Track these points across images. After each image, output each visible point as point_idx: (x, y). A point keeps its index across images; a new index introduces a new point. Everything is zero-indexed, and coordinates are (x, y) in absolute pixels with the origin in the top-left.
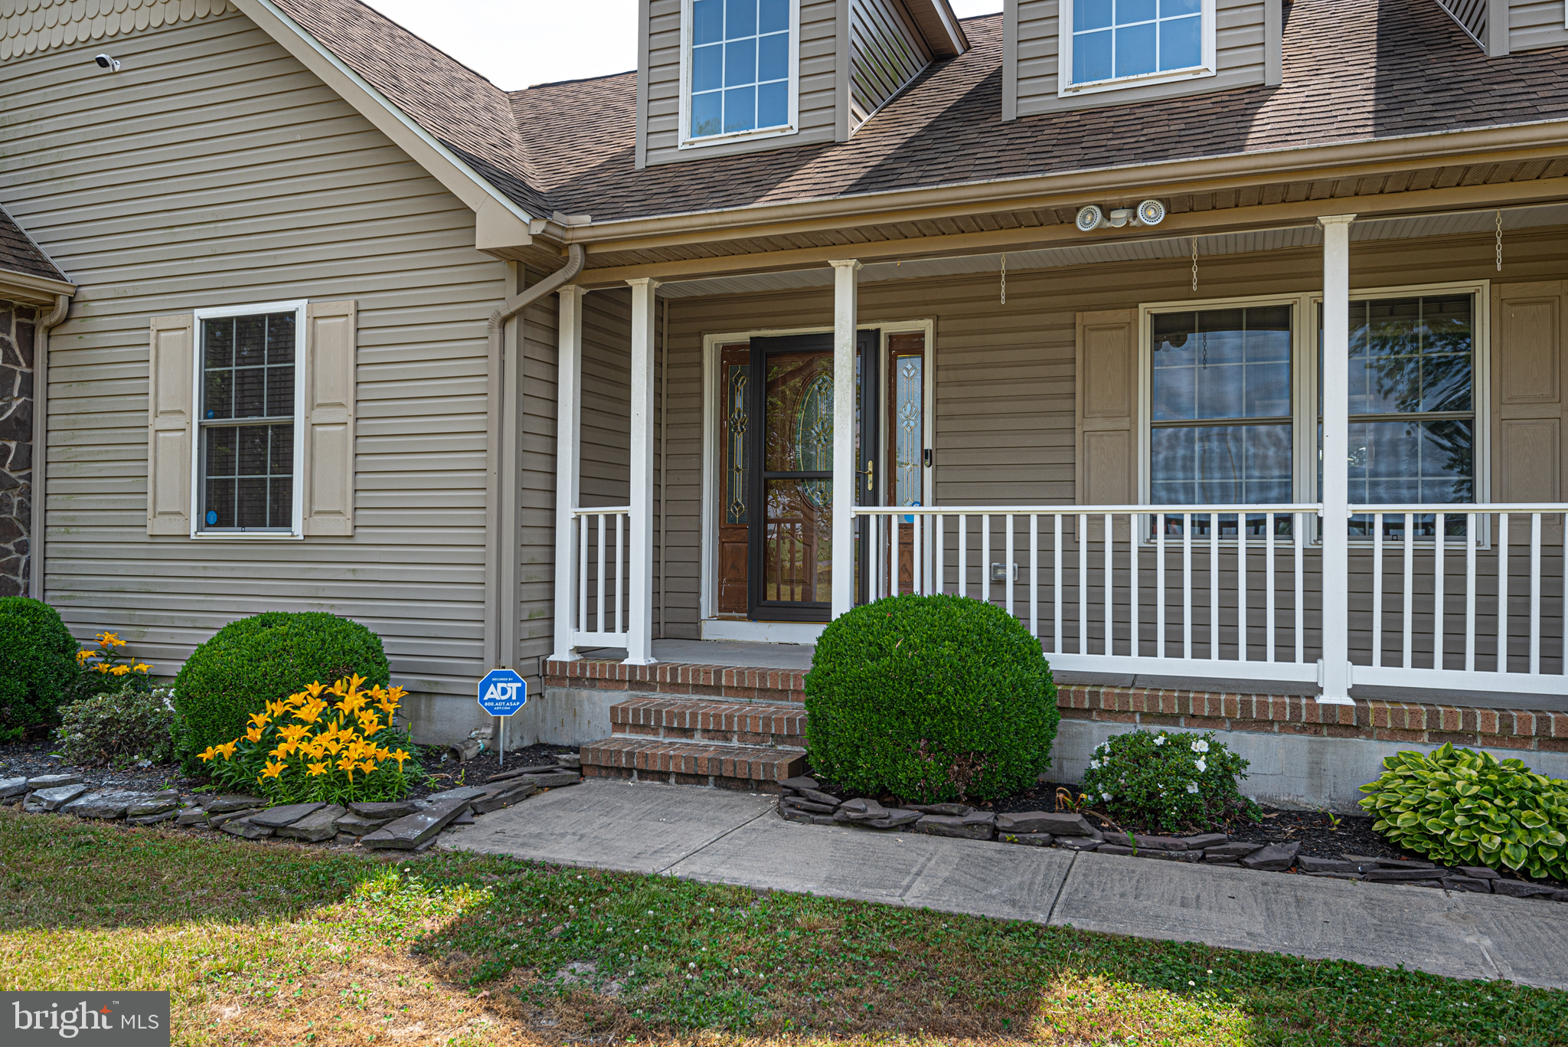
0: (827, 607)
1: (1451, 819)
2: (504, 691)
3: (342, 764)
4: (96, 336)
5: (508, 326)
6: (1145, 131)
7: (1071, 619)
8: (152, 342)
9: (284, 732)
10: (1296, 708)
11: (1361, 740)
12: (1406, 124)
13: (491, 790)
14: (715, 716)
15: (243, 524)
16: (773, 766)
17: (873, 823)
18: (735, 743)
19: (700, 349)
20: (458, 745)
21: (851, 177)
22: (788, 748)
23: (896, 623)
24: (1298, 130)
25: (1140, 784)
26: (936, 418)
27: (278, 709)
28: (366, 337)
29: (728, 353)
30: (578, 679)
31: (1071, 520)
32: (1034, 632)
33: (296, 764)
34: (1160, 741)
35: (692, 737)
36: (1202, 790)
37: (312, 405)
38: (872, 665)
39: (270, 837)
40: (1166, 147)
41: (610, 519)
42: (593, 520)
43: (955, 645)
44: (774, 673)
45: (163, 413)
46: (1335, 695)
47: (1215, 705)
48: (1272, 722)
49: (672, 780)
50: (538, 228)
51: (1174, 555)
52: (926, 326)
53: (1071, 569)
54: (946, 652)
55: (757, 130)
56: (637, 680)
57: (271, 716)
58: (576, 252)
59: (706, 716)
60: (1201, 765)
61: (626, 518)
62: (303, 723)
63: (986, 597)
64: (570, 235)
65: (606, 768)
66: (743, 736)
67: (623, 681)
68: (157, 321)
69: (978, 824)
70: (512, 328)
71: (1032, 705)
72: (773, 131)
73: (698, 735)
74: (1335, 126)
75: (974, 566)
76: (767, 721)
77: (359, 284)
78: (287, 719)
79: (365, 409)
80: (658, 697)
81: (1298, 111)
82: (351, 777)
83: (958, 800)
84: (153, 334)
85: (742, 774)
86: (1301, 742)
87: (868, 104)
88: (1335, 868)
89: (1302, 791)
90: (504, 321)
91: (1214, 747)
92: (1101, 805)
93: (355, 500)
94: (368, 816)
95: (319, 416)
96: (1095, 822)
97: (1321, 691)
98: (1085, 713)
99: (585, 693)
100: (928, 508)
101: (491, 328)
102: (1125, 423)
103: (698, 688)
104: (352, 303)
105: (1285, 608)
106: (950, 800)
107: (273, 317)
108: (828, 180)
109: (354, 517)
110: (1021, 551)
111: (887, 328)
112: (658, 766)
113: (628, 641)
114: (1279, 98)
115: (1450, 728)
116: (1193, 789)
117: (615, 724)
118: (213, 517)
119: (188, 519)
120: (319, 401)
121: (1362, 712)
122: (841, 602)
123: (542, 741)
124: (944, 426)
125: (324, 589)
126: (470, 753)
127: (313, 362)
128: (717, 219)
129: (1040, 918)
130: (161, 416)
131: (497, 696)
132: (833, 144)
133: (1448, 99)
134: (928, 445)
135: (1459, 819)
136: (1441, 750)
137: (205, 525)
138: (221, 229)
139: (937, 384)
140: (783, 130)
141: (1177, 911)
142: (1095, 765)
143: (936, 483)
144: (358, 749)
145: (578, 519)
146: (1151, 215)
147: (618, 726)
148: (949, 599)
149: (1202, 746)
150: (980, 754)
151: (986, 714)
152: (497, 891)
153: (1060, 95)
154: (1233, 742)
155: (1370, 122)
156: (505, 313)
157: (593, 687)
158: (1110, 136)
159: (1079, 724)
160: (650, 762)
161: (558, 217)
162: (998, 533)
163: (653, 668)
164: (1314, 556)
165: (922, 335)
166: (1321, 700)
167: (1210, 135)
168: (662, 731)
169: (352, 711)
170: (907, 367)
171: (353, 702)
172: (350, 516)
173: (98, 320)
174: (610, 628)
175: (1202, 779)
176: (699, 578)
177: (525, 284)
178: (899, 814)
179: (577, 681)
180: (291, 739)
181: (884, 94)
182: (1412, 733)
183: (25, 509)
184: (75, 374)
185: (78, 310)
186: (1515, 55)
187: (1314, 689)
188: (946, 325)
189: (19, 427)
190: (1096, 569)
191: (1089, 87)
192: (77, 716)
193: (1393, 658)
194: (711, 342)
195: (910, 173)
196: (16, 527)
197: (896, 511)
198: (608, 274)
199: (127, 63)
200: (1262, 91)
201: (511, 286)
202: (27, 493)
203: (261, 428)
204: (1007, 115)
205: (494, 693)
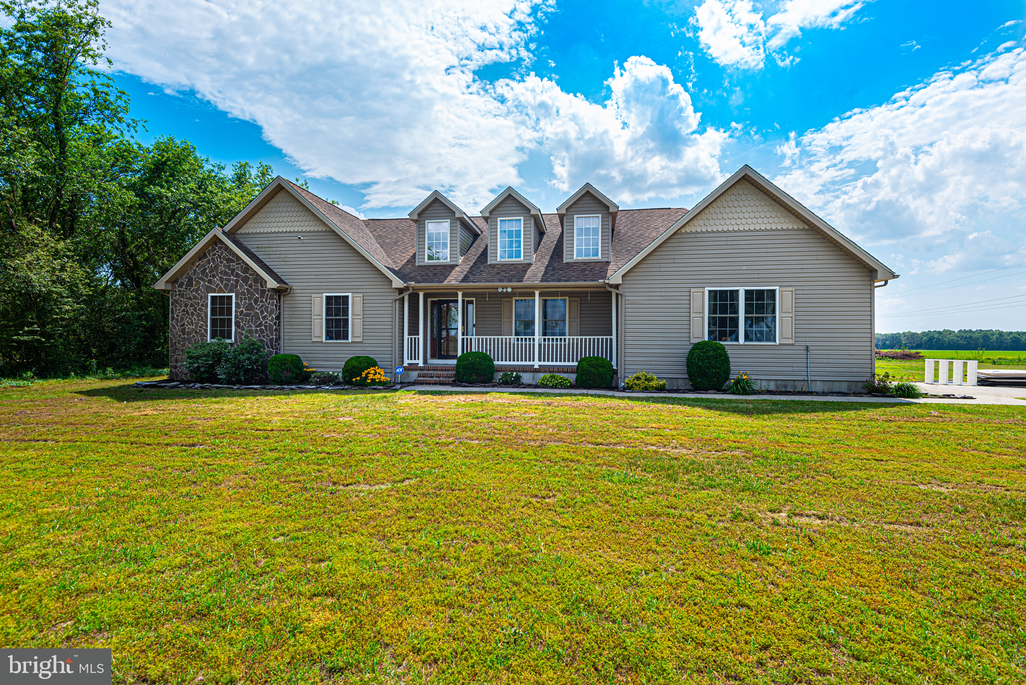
0: (457, 356)
3: (381, 380)
4: (297, 298)
6: (510, 273)
7: (498, 358)
8: (312, 300)
9: (369, 375)
10: (531, 369)
11: (540, 373)
12: (545, 279)
14: (438, 374)
15: (336, 339)
16: (449, 381)
17: (467, 386)
18: (441, 378)
19: (427, 301)
20: (392, 379)
21: (461, 277)
22: (451, 379)
23: (469, 357)
24: (531, 278)
25: (506, 379)
26: (476, 318)
28: (365, 301)
29: (432, 302)
31: (502, 339)
32: (492, 357)
33: (373, 380)
34: (509, 374)
35: (433, 378)
36: (514, 379)
37: (353, 315)
38: (466, 362)
40: (513, 278)
41: (415, 338)
42: (411, 338)
43: (480, 359)
44: (447, 367)
46: (536, 367)
47: (519, 369)
48: (527, 371)
49: (431, 385)
50: (405, 285)
51: (518, 344)
52: (474, 299)
54: (478, 360)
55: (441, 260)
56: (421, 369)
57: (366, 372)
58: (411, 289)
59: (436, 374)
60: (515, 376)
61: (418, 338)
62: (372, 374)
63: (484, 352)
64: (410, 285)
66: (443, 377)
67: (418, 369)
68: (314, 295)
69: (482, 385)
70: (397, 302)
71: (491, 369)
72: (444, 261)
73: (435, 377)
74: (536, 277)
75: (482, 347)
76: (447, 375)
77: (364, 290)
78: (369, 373)
79: (365, 316)
80: (425, 372)
81: (533, 272)
82: (383, 382)
84: (312, 298)
85: (444, 382)
86: (531, 374)
87: (462, 255)
89: (530, 381)
91: (517, 374)
92: (500, 382)
93: (363, 334)
94: (388, 386)
95: (354, 317)
96: (499, 385)
98: (499, 371)
100: (474, 337)
101: (393, 302)
102: (510, 320)
103: (433, 370)
104: (362, 295)
105: (530, 355)
106: (479, 382)
107: (343, 296)
108: (457, 277)
110: (494, 344)
111: (466, 299)
112: (429, 382)
113: (419, 362)
114: (532, 268)
115: (551, 371)
118: (328, 338)
119: (322, 338)
120: (355, 314)
121: (540, 369)
122: (459, 354)
123: (402, 381)
124: (478, 319)
125: (359, 352)
126: (394, 380)
127: (353, 306)
128: (438, 285)
130: (315, 316)
132: (457, 266)
133: (554, 273)
134: (474, 323)
136: (549, 374)
137: (326, 339)
139: (476, 311)
140: (447, 261)
142: (500, 377)
143: (475, 331)
144: (382, 378)
145: (408, 338)
146: (509, 290)
147: (419, 377)
148: (477, 352)
149: (515, 374)
150: (483, 376)
151: (484, 370)
153: (498, 260)
154: (521, 374)
155: (542, 278)
156: (396, 299)
157: (412, 371)
158: (505, 273)
159: (499, 373)
161: (408, 282)
163: (424, 367)
164: (534, 345)
165: (473, 301)
167: (519, 276)
168: (428, 377)
170: (470, 307)
171: (378, 371)
172: (363, 338)
173: (298, 294)
174: (415, 359)
177: (400, 294)
178: (471, 385)
179: (409, 370)
180: (371, 376)
181: (465, 251)
182: (546, 372)
183: (279, 336)
184: (291, 306)
185: (292, 292)
186: (567, 263)
187: (534, 366)
188: (478, 299)
189: (278, 318)
190: (506, 348)
191: (502, 260)
192: (315, 377)
193: (544, 361)
194: (429, 300)
195: (471, 278)
196: (278, 339)
197: (469, 337)
198: (416, 291)
199: (305, 238)
200: (530, 265)
201: (397, 294)
202: (279, 332)
203: (340, 319)
204: (489, 263)
205: (398, 370)
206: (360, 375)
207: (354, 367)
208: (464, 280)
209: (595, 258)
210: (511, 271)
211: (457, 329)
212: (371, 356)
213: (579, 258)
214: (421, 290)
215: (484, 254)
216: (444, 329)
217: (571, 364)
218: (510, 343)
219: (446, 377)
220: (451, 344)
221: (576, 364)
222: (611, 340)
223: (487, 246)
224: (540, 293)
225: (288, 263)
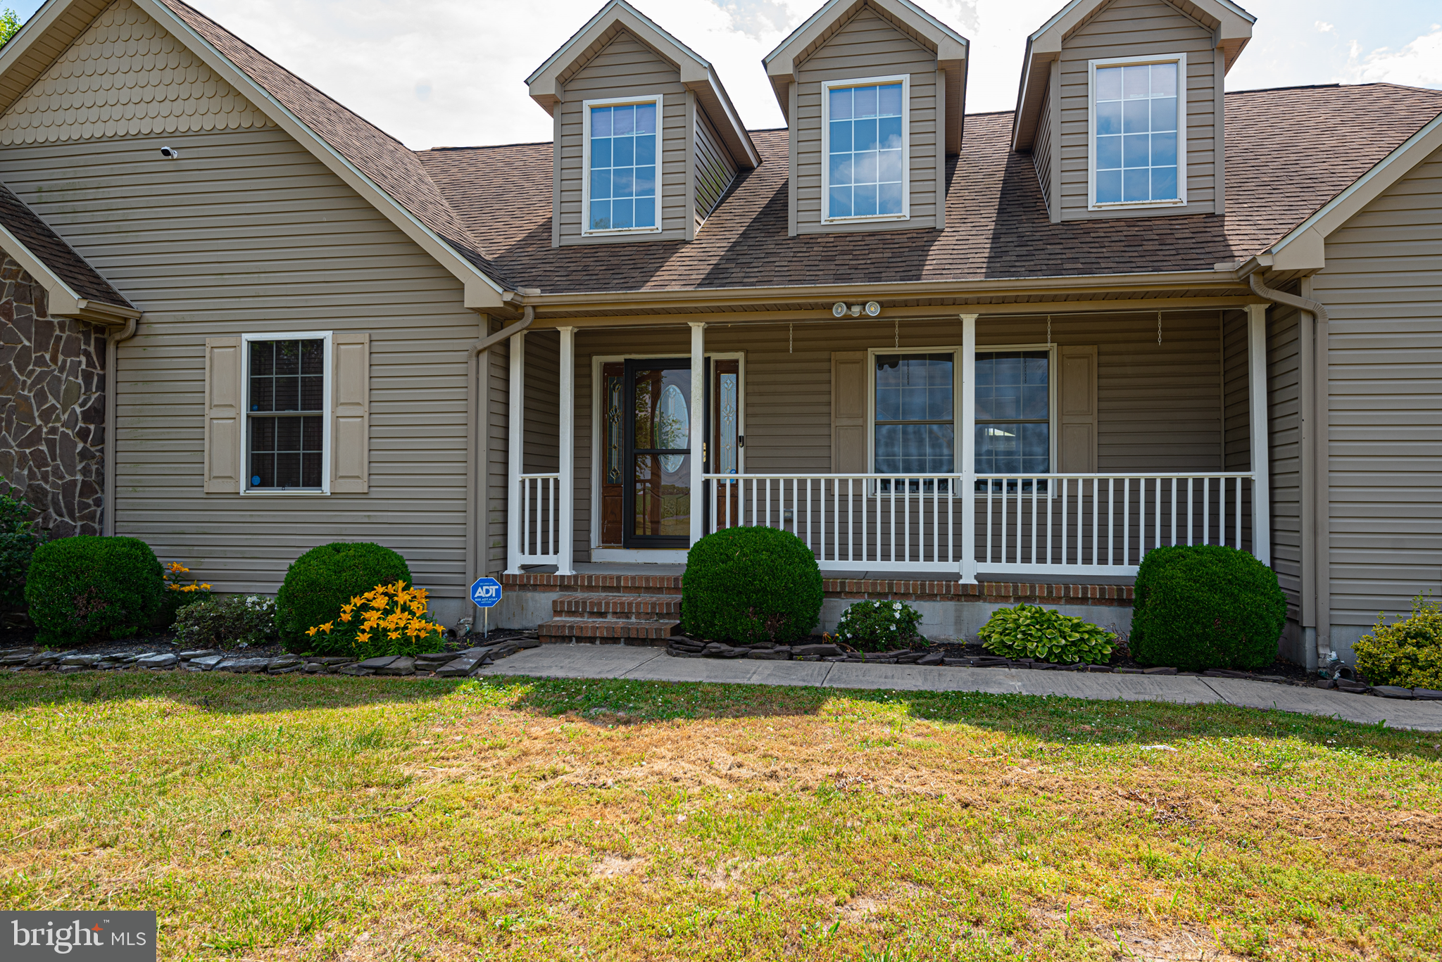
0: (687, 539)
1: (1015, 636)
2: (487, 591)
3: (409, 632)
4: (158, 349)
5: (481, 356)
6: (870, 256)
7: (830, 544)
8: (208, 355)
9: (367, 615)
10: (948, 587)
11: (980, 603)
12: (1002, 269)
13: (495, 649)
14: (621, 603)
15: (282, 484)
16: (661, 629)
17: (725, 654)
18: (633, 620)
19: (590, 366)
20: (455, 628)
21: (701, 272)
22: (667, 621)
23: (735, 542)
24: (949, 266)
25: (867, 627)
26: (746, 415)
27: (358, 601)
28: (377, 358)
29: (608, 369)
30: (525, 585)
31: (829, 483)
32: (809, 546)
33: (378, 635)
34: (877, 605)
35: (606, 617)
36: (897, 628)
37: (337, 403)
38: (723, 566)
39: (374, 674)
40: (881, 270)
41: (546, 482)
42: (533, 482)
43: (769, 554)
44: (655, 578)
45: (216, 406)
46: (968, 579)
47: (907, 586)
48: (936, 595)
49: (598, 642)
50: (508, 297)
51: (886, 502)
52: (740, 356)
53: (830, 511)
54: (764, 557)
55: (634, 228)
56: (565, 585)
57: (355, 605)
58: (529, 312)
59: (615, 604)
60: (897, 615)
61: (557, 481)
62: (378, 610)
63: (782, 527)
64: (526, 300)
65: (555, 637)
66: (638, 615)
67: (556, 586)
68: (210, 341)
69: (782, 651)
70: (484, 358)
71: (810, 587)
72: (645, 230)
73: (609, 616)
74: (968, 266)
75: (775, 511)
76: (654, 605)
77: (373, 321)
78: (365, 607)
79: (377, 407)
80: (579, 595)
81: (950, 252)
82: (414, 640)
83: (770, 641)
84: (208, 350)
85: (642, 636)
86: (951, 605)
87: (704, 213)
88: (960, 662)
89: (951, 633)
90: (479, 352)
91: (904, 607)
92: (847, 640)
93: (369, 468)
94: (433, 660)
95: (342, 411)
96: (844, 649)
97: (961, 577)
98: (837, 594)
99: (529, 594)
100: (741, 476)
101: (470, 356)
102: (860, 422)
103: (605, 589)
104: (367, 335)
105: (943, 534)
106: (766, 641)
107: (305, 343)
108: (687, 272)
109: (369, 480)
110: (802, 500)
111: (715, 356)
112: (589, 634)
113: (558, 560)
114: (943, 240)
115: (1024, 594)
116: (893, 628)
117: (555, 611)
118: (257, 480)
119: (238, 482)
120: (342, 401)
121: (981, 587)
122: (696, 535)
123: (500, 627)
124: (752, 421)
125: (346, 528)
126: (462, 633)
127: (337, 374)
128: (622, 297)
129: (818, 685)
130: (214, 409)
131: (483, 594)
132: (685, 242)
133: (1025, 253)
134: (741, 433)
135: (1019, 636)
136: (1018, 606)
137: (251, 485)
138: (263, 278)
139: (746, 394)
140: (652, 230)
141: (883, 680)
142: (843, 619)
143: (746, 458)
144: (416, 624)
145: (523, 482)
146: (873, 310)
147: (557, 613)
148: (761, 529)
149: (898, 606)
150: (782, 614)
151: (786, 592)
152: (536, 687)
153: (823, 223)
154: (914, 606)
155: (985, 265)
156: (480, 347)
157: (535, 590)
158: (851, 257)
159: (835, 601)
160: (584, 631)
161: (521, 290)
162: (788, 490)
163: (576, 577)
164: (957, 502)
165: (737, 361)
166: (961, 582)
167: (904, 264)
168: (586, 615)
169: (405, 603)
170: (727, 380)
171: (402, 598)
172: (366, 479)
173: (160, 337)
174: (545, 552)
175: (898, 622)
176: (589, 520)
177: (492, 330)
178: (738, 650)
179: (523, 587)
180: (372, 619)
181: (712, 202)
182: (1005, 598)
183: (101, 474)
184: (140, 376)
185: (144, 330)
186: (1063, 223)
187: (958, 576)
188: (752, 357)
189: (96, 414)
190: (843, 512)
191: (839, 220)
192: (189, 616)
193: (997, 558)
194: (597, 361)
195: (738, 273)
196: (93, 487)
197: (727, 477)
198: (547, 324)
199: (185, 153)
200: (934, 233)
201: (483, 330)
202: (102, 462)
203: (297, 419)
204: (792, 232)
205: (481, 592)
206: (335, 613)
207: (312, 584)
208: (709, 280)
209: (1167, 202)
210: (872, 251)
211: (687, 452)
212: (382, 542)
213: (1107, 205)
214: (566, 317)
215: (777, 208)
216: (645, 453)
217: (1110, 570)
218: (857, 498)
219: (648, 615)
220: (666, 502)
221: (1128, 570)
222: (1247, 484)
223: (786, 184)
224: (978, 322)
225: (131, 237)
